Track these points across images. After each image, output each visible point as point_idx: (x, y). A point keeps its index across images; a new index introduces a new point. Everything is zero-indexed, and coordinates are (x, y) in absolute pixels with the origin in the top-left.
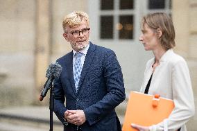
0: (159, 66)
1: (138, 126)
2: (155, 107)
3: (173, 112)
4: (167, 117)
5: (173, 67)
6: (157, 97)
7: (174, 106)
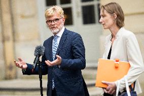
0: (116, 40)
1: (107, 82)
2: (116, 68)
3: (130, 70)
4: (126, 74)
5: (127, 39)
6: (117, 61)
7: (130, 66)
